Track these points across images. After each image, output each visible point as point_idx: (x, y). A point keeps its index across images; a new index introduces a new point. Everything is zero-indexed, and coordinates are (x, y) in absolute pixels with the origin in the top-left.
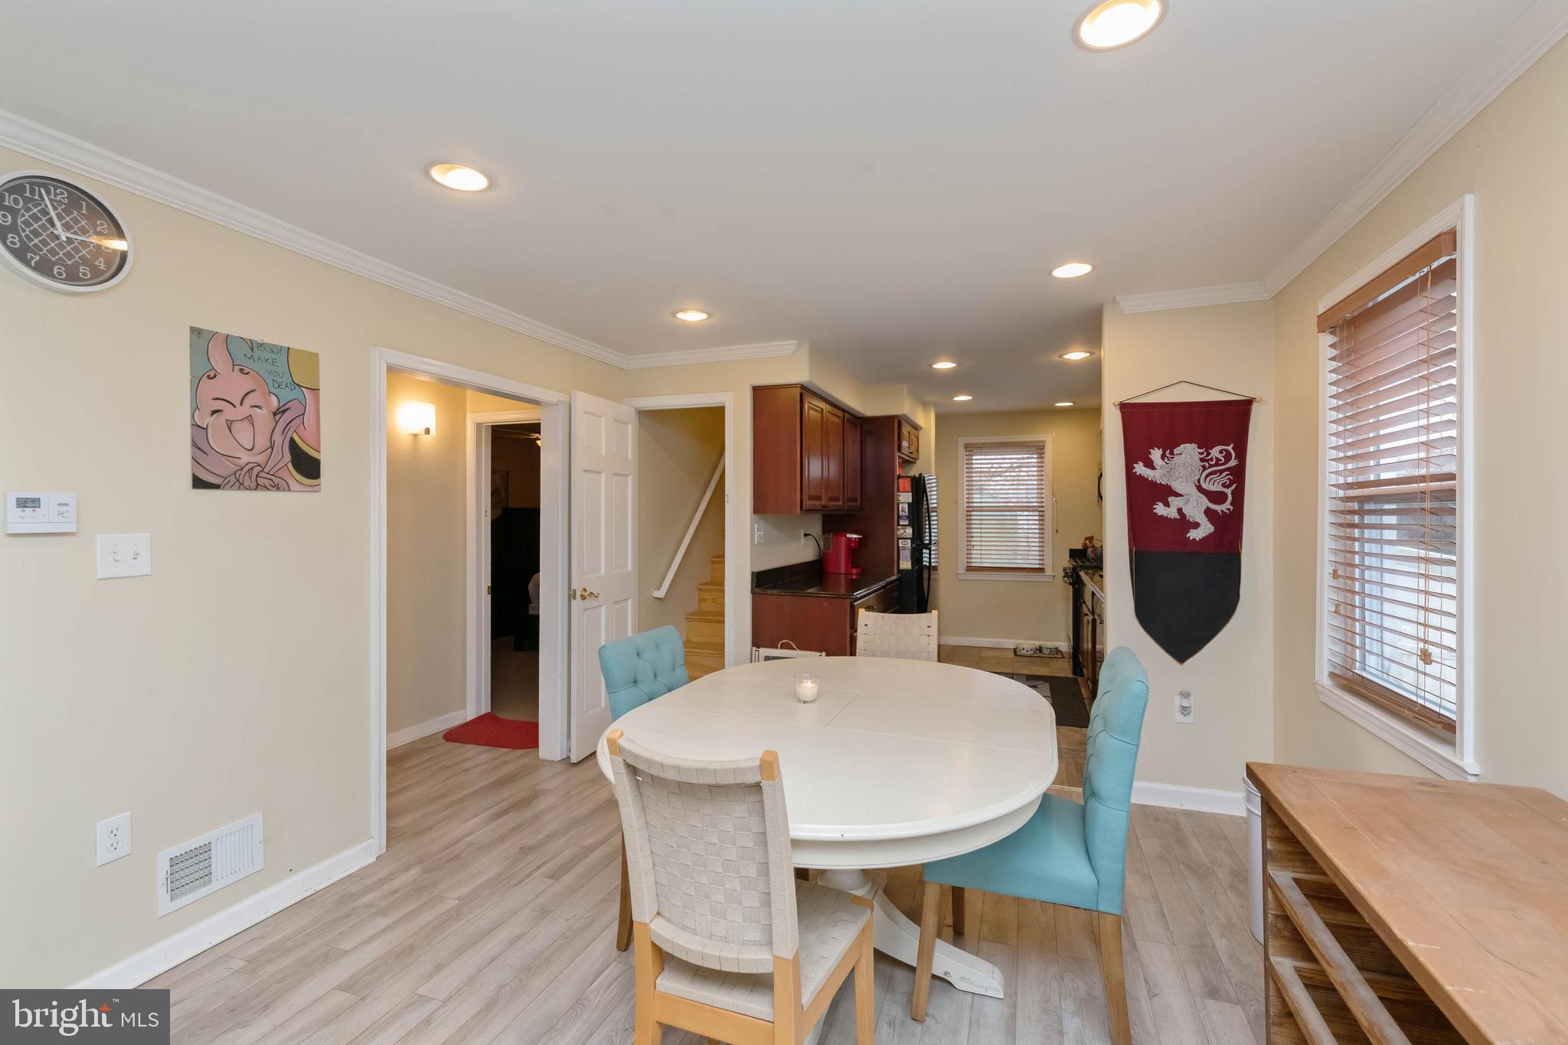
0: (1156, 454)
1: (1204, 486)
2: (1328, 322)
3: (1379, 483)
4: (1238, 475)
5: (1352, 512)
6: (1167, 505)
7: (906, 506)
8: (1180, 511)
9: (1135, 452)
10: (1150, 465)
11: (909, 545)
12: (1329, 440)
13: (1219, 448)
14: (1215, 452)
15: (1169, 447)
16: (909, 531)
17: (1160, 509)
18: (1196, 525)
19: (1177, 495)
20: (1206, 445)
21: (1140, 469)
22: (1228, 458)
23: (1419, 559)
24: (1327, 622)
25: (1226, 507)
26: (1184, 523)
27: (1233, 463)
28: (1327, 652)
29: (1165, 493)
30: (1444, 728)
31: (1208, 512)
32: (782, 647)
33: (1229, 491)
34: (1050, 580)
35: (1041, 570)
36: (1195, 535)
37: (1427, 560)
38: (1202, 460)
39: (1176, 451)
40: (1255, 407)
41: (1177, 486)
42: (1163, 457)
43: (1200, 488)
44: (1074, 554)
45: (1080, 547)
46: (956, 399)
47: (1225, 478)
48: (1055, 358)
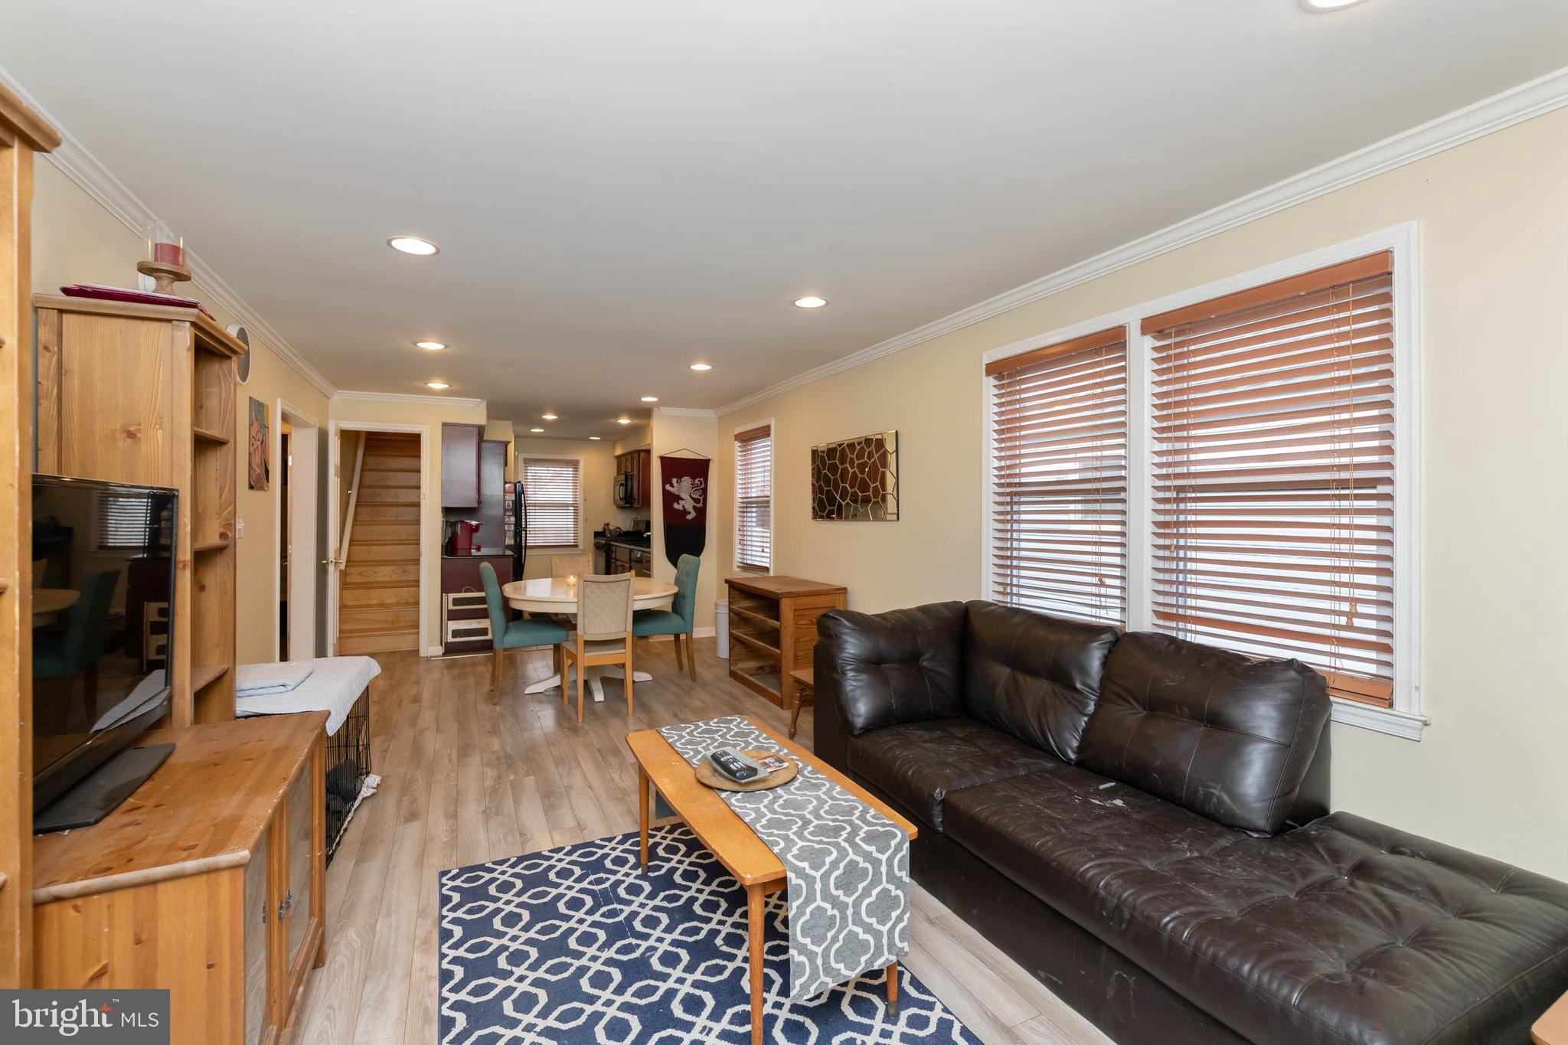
0: (674, 481)
1: (693, 496)
2: (739, 437)
3: (751, 498)
4: (705, 491)
5: (744, 507)
6: (679, 504)
7: (511, 502)
8: (683, 506)
9: (666, 479)
10: (672, 486)
11: (513, 528)
12: (739, 481)
13: (698, 479)
14: (697, 481)
15: (679, 478)
16: (513, 519)
17: (676, 506)
18: (689, 513)
19: (682, 499)
20: (693, 478)
21: (668, 487)
22: (701, 484)
23: (761, 532)
24: (737, 547)
25: (700, 505)
26: (685, 512)
27: (703, 486)
28: (737, 558)
29: (678, 498)
30: (767, 569)
31: (694, 507)
32: (465, 592)
33: (701, 498)
34: (581, 552)
35: (576, 546)
36: (689, 517)
37: (764, 532)
38: (692, 484)
39: (682, 480)
40: (711, 462)
41: (683, 495)
42: (677, 482)
43: (691, 497)
44: (597, 534)
45: (600, 530)
46: (532, 430)
47: (700, 492)
48: (613, 421)
